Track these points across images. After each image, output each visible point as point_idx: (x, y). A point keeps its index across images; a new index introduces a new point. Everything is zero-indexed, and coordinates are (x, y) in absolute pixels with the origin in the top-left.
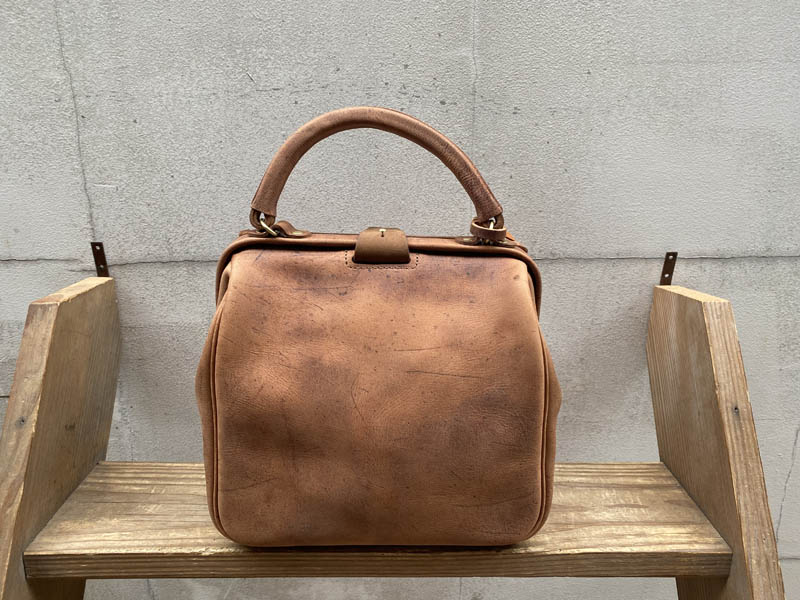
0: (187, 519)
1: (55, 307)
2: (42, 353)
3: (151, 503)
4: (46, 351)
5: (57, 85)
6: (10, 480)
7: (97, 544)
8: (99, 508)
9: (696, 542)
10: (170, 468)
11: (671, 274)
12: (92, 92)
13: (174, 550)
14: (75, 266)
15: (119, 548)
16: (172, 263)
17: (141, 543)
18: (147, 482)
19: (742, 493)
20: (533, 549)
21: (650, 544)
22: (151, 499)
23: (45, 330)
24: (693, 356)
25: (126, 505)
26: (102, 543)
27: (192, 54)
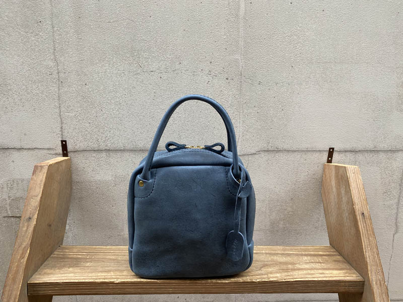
0: (106, 268)
1: (47, 167)
2: (40, 187)
3: (87, 262)
4: (42, 187)
5: (51, 67)
6: (23, 246)
7: (63, 278)
8: (62, 264)
9: (348, 276)
10: (95, 248)
11: (332, 158)
12: (67, 71)
13: (101, 280)
14: (52, 152)
15: (74, 279)
16: (99, 151)
17: (84, 278)
18: (85, 254)
19: (367, 251)
20: (272, 279)
21: (327, 277)
22: (87, 260)
23: (42, 177)
24: (343, 192)
25: (76, 262)
26: (65, 278)
27: (114, 55)
